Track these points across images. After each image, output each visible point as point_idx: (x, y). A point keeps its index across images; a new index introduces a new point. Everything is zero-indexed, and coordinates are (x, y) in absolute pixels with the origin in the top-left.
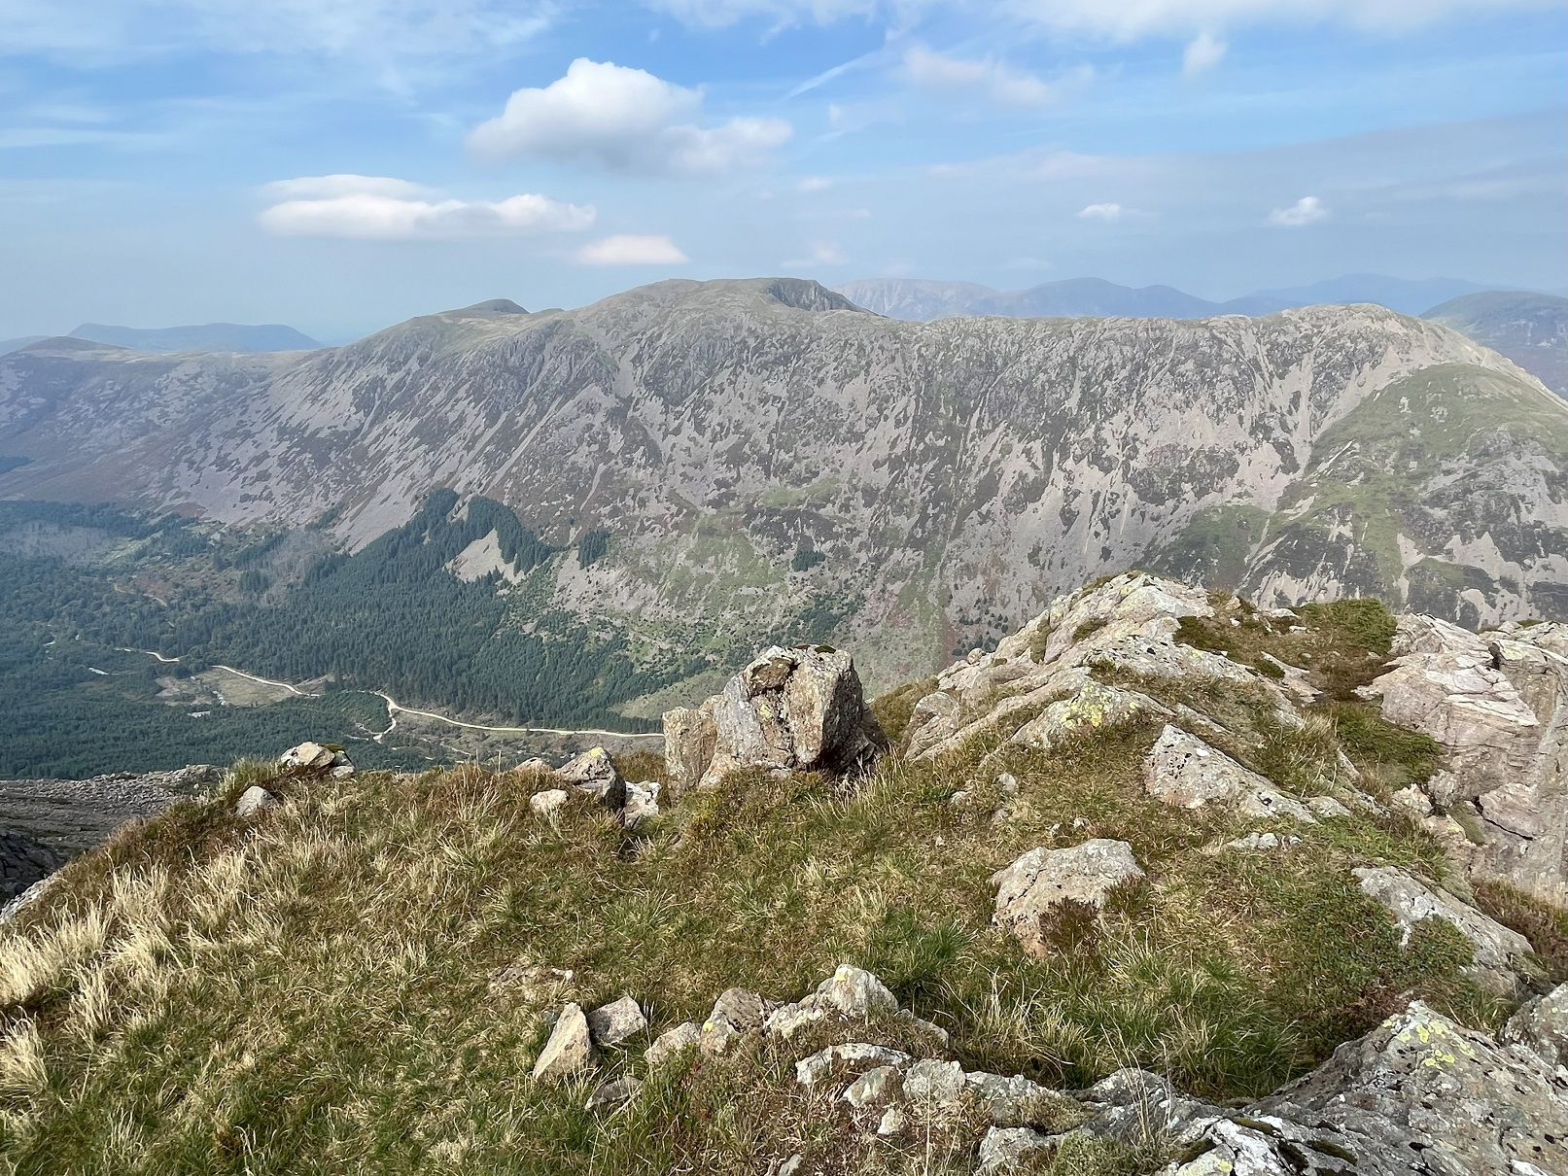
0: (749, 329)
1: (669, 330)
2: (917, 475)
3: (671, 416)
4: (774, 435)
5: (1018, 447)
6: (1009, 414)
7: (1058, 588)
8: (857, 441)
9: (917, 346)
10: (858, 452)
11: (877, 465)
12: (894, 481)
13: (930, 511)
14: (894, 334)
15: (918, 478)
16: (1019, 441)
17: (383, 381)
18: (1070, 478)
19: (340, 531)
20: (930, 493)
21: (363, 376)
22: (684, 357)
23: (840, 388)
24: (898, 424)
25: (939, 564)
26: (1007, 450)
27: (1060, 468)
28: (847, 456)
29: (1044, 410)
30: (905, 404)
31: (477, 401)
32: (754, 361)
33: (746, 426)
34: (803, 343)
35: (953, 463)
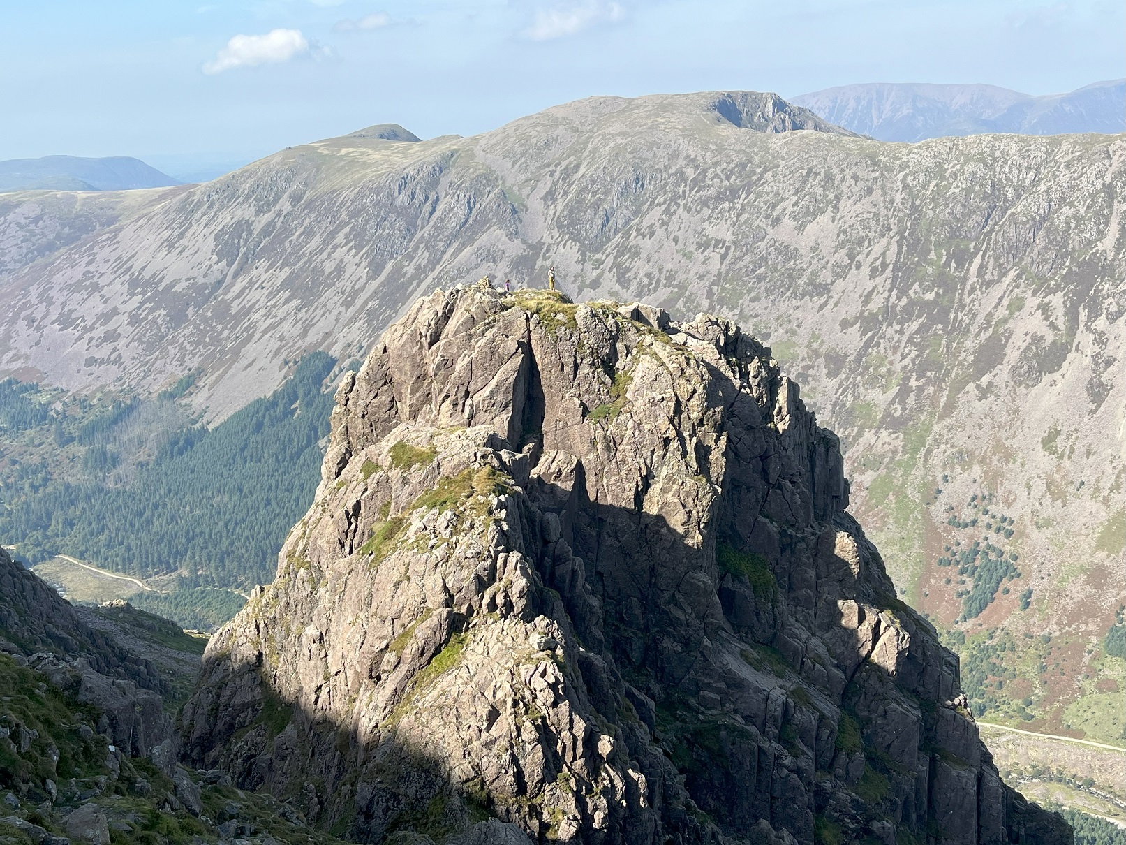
0: (688, 156)
1: (588, 160)
2: (897, 337)
3: (589, 266)
4: (715, 288)
5: (1032, 302)
6: (1022, 259)
7: (1083, 483)
8: (820, 295)
9: (901, 175)
10: (821, 308)
11: (845, 324)
12: (868, 345)
13: (913, 383)
14: (872, 159)
15: (899, 341)
16: (1034, 295)
17: (249, 224)
18: (1101, 340)
19: (197, 400)
20: (913, 360)
21: (227, 218)
22: (606, 194)
23: (801, 228)
24: (874, 273)
25: (923, 452)
26: (1017, 306)
27: (1088, 328)
28: (807, 313)
29: (1068, 254)
30: (885, 247)
31: (358, 248)
32: (695, 195)
33: (682, 276)
34: (755, 174)
35: (945, 323)
